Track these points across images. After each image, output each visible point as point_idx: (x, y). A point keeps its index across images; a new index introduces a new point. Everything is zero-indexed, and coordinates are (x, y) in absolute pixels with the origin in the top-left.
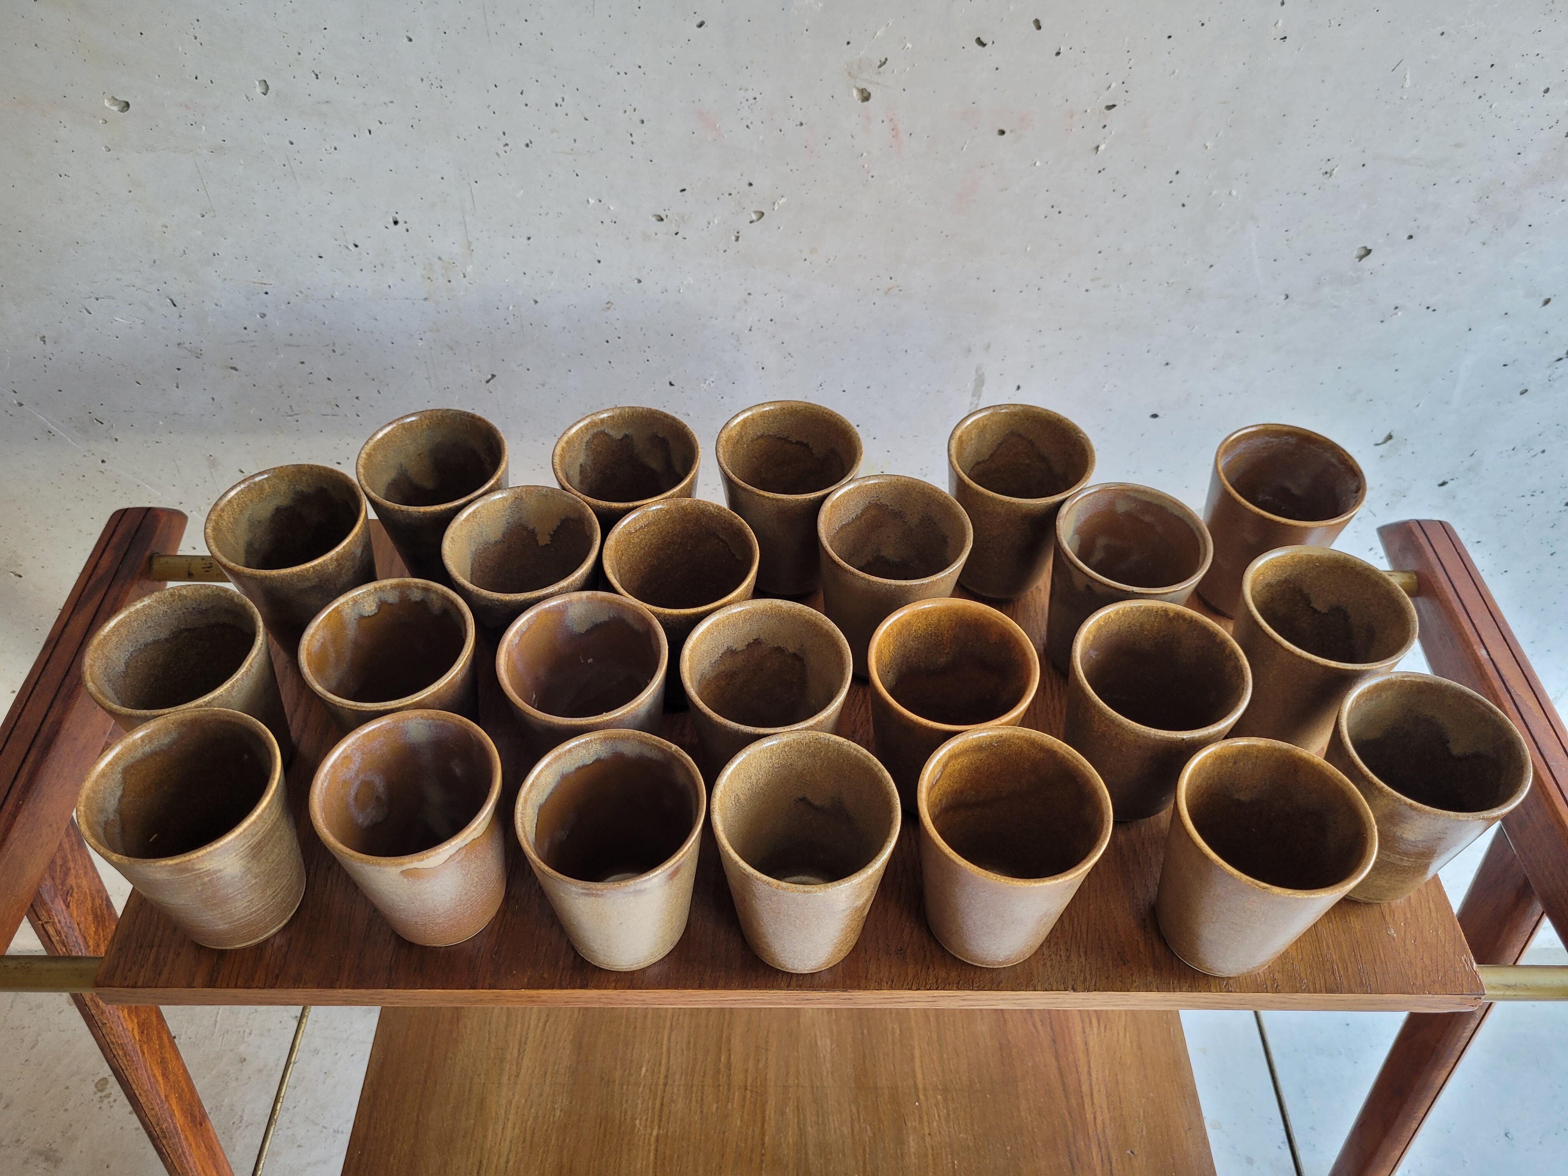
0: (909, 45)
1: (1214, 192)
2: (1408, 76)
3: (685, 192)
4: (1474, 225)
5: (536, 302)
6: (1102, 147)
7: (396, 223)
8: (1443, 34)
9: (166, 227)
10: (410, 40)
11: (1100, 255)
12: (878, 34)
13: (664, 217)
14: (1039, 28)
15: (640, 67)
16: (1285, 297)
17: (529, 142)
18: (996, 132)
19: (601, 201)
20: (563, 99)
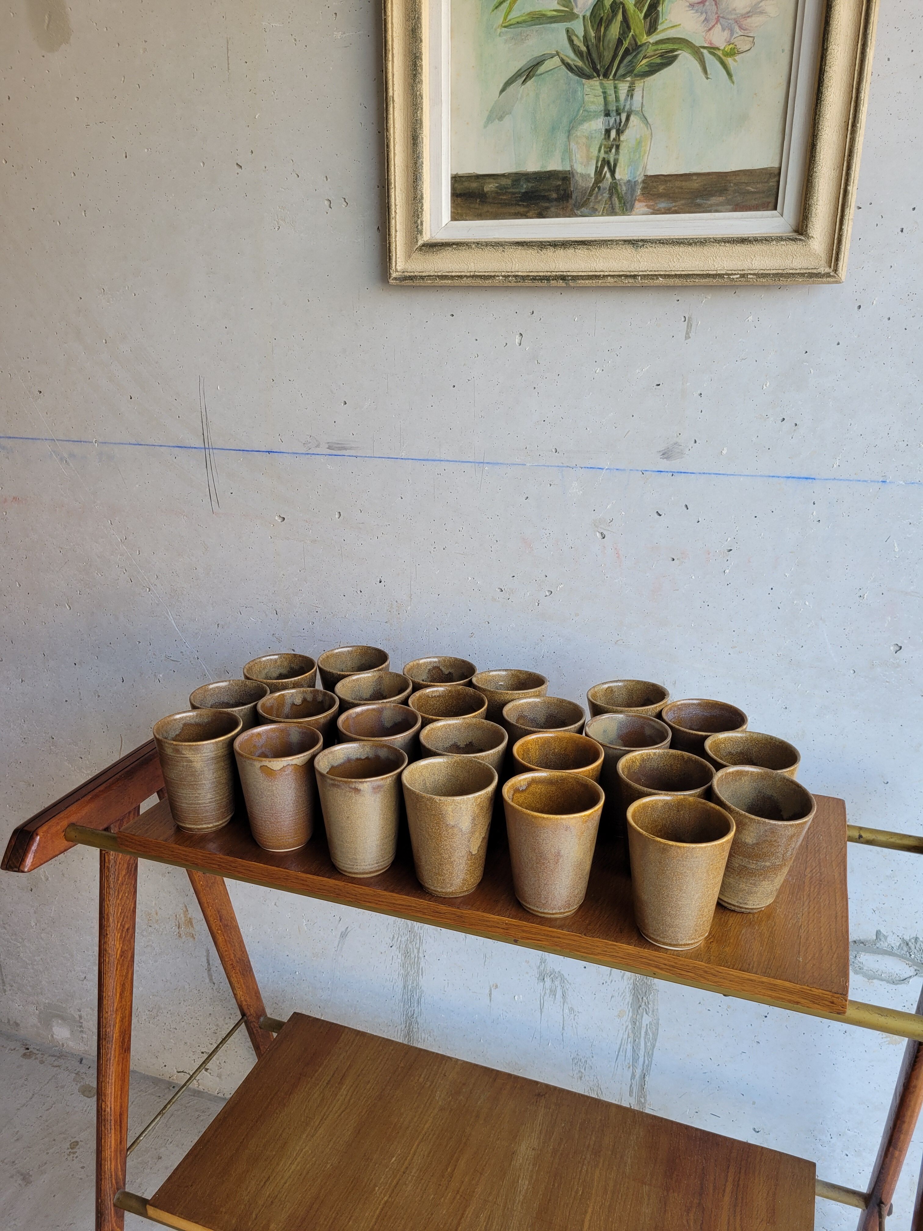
0: (623, 513)
1: (795, 602)
2: (896, 545)
3: (514, 578)
6: (727, 571)
7: (380, 582)
9: (284, 575)
10: (402, 498)
11: (734, 633)
12: (609, 507)
13: (503, 590)
14: (687, 509)
15: (498, 516)
16: (853, 671)
17: (445, 547)
18: (670, 559)
19: (474, 579)
20: (463, 528)
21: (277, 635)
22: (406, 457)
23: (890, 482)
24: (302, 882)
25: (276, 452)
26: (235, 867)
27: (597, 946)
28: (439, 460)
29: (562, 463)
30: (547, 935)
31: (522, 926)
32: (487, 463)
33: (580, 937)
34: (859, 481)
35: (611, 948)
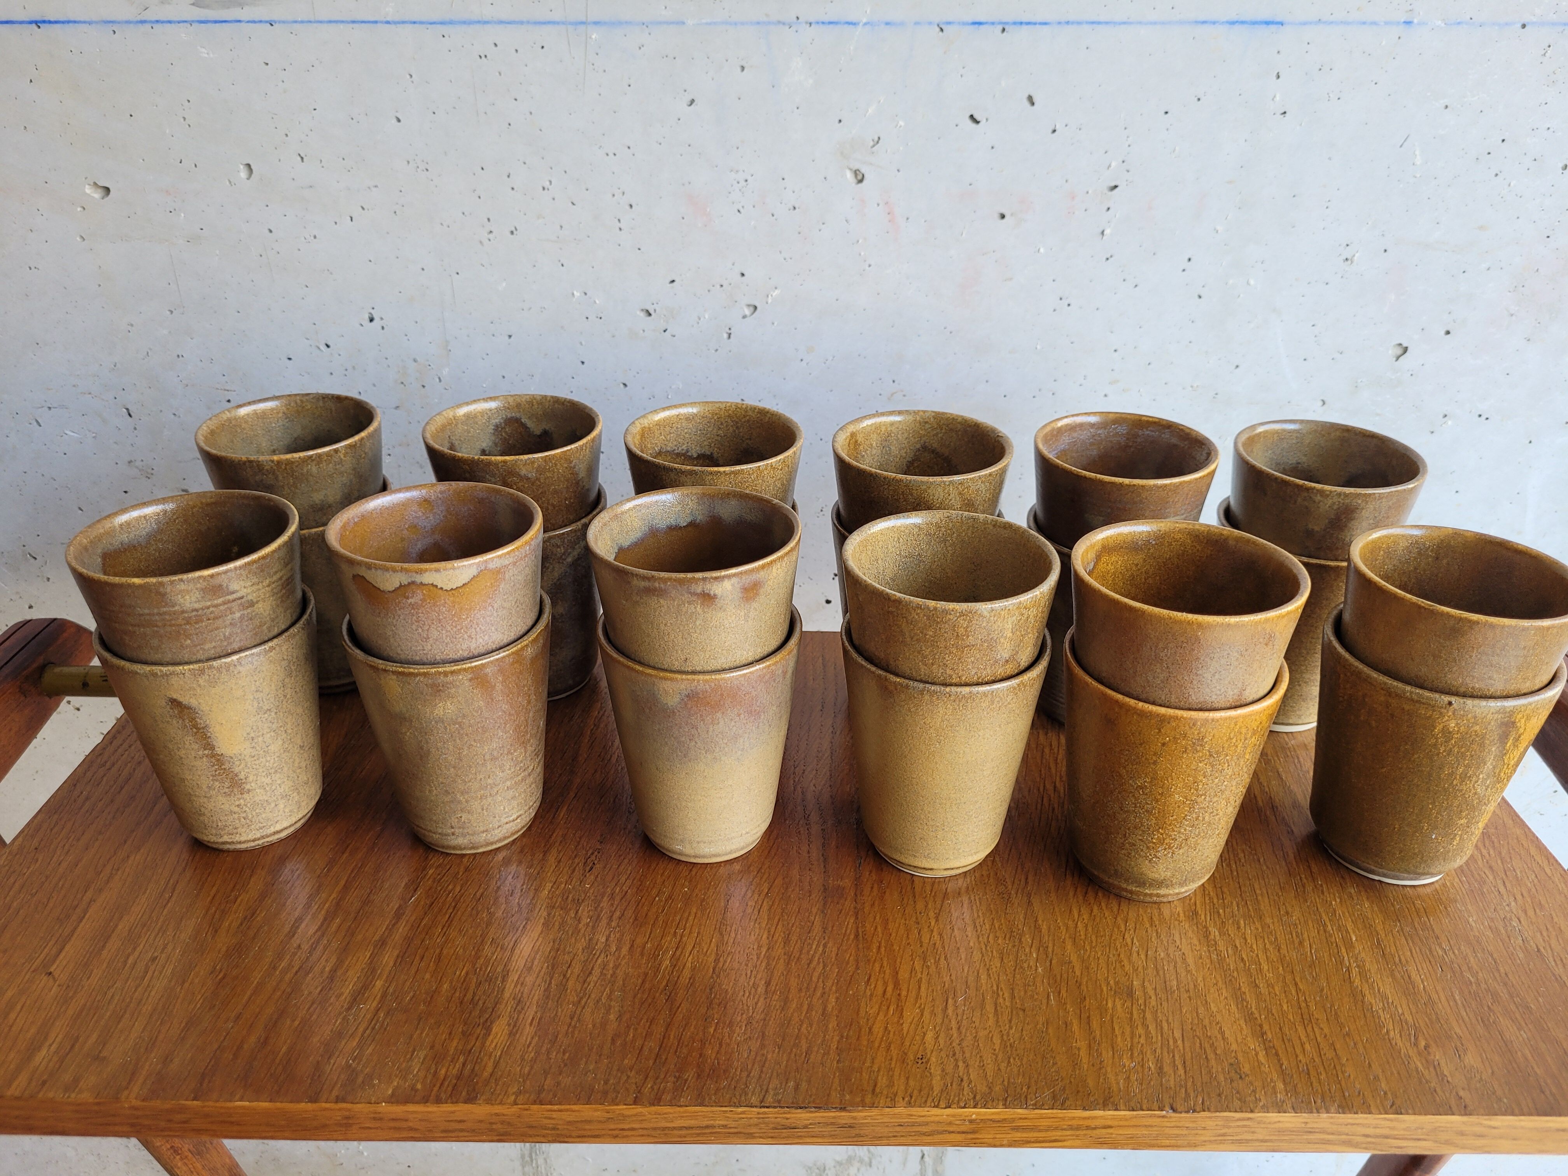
0: (901, 123)
1: (1231, 282)
2: (1417, 153)
3: (675, 284)
4: (1514, 317)
6: (1108, 232)
7: (371, 320)
8: (1447, 107)
9: (132, 325)
10: (399, 120)
11: (1116, 354)
12: (870, 111)
13: (652, 312)
14: (1033, 104)
15: (629, 148)
16: (1321, 403)
17: (513, 229)
18: (997, 216)
19: (586, 294)
20: (550, 182)
21: (138, 463)
22: (397, 19)
23: (1419, 24)
24: (392, 1124)
25: (56, 22)
26: (185, 1122)
27: (1204, 1129)
28: (479, 22)
29: (767, 15)
30: (1078, 1128)
31: (1013, 1120)
32: (596, 23)
34: (1364, 23)
35: (1238, 1126)
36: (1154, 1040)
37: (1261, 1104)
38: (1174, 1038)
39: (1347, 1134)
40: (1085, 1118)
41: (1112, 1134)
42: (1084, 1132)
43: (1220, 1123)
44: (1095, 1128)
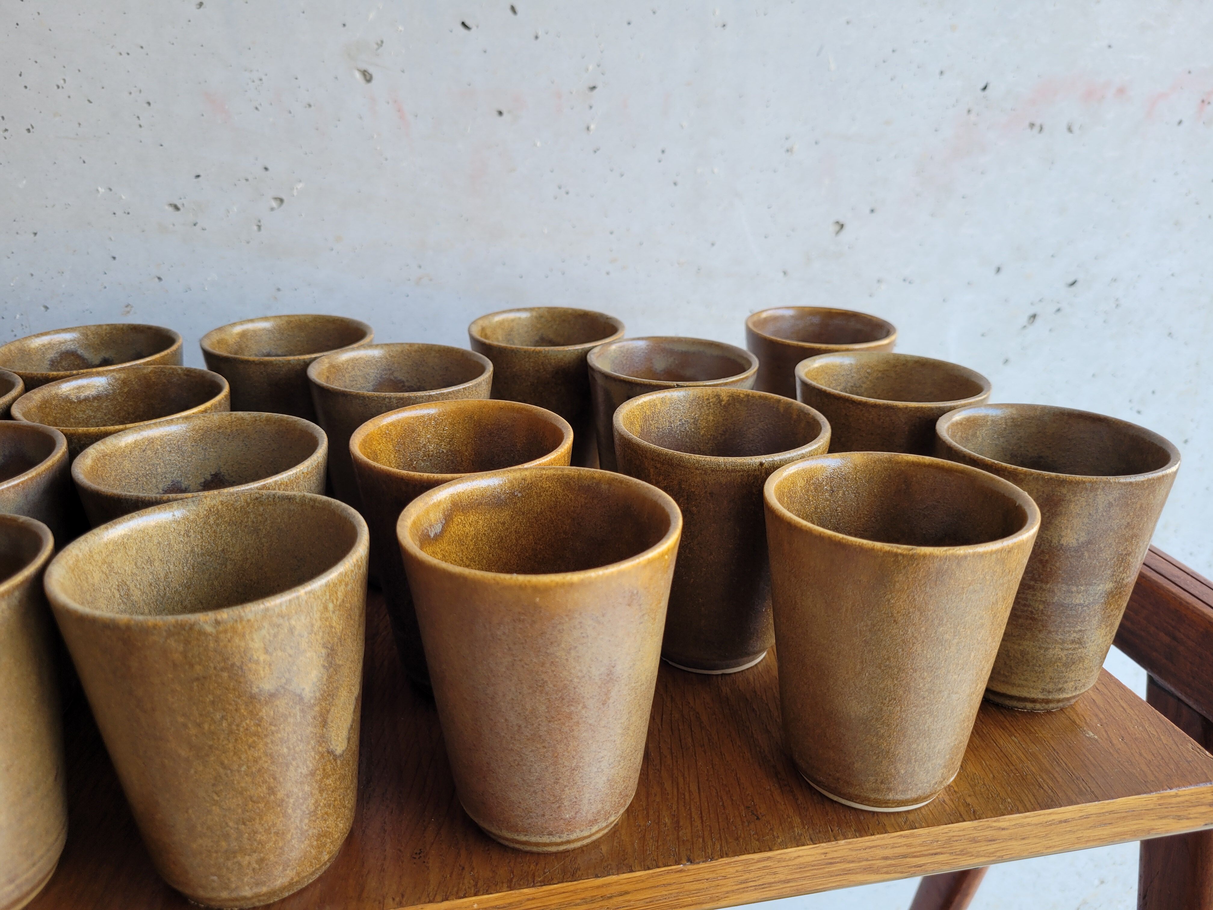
0: (401, 28)
1: (699, 170)
2: (831, 60)
3: (200, 179)
4: (919, 197)
5: (47, 308)
6: (592, 127)
8: (848, 22)
11: (612, 236)
12: (371, 16)
13: (179, 206)
14: (515, 13)
15: (142, 47)
17: (30, 127)
18: (496, 114)
19: (110, 190)
20: (64, 80)
27: (725, 877)
30: (593, 900)
31: (520, 903)
33: (681, 871)
36: (670, 797)
37: (779, 841)
38: (690, 791)
39: (867, 860)
40: (598, 887)
41: (629, 901)
42: (600, 904)
43: (740, 868)
44: (610, 898)
